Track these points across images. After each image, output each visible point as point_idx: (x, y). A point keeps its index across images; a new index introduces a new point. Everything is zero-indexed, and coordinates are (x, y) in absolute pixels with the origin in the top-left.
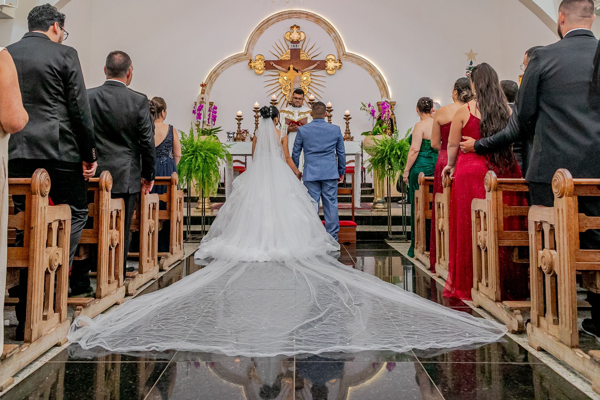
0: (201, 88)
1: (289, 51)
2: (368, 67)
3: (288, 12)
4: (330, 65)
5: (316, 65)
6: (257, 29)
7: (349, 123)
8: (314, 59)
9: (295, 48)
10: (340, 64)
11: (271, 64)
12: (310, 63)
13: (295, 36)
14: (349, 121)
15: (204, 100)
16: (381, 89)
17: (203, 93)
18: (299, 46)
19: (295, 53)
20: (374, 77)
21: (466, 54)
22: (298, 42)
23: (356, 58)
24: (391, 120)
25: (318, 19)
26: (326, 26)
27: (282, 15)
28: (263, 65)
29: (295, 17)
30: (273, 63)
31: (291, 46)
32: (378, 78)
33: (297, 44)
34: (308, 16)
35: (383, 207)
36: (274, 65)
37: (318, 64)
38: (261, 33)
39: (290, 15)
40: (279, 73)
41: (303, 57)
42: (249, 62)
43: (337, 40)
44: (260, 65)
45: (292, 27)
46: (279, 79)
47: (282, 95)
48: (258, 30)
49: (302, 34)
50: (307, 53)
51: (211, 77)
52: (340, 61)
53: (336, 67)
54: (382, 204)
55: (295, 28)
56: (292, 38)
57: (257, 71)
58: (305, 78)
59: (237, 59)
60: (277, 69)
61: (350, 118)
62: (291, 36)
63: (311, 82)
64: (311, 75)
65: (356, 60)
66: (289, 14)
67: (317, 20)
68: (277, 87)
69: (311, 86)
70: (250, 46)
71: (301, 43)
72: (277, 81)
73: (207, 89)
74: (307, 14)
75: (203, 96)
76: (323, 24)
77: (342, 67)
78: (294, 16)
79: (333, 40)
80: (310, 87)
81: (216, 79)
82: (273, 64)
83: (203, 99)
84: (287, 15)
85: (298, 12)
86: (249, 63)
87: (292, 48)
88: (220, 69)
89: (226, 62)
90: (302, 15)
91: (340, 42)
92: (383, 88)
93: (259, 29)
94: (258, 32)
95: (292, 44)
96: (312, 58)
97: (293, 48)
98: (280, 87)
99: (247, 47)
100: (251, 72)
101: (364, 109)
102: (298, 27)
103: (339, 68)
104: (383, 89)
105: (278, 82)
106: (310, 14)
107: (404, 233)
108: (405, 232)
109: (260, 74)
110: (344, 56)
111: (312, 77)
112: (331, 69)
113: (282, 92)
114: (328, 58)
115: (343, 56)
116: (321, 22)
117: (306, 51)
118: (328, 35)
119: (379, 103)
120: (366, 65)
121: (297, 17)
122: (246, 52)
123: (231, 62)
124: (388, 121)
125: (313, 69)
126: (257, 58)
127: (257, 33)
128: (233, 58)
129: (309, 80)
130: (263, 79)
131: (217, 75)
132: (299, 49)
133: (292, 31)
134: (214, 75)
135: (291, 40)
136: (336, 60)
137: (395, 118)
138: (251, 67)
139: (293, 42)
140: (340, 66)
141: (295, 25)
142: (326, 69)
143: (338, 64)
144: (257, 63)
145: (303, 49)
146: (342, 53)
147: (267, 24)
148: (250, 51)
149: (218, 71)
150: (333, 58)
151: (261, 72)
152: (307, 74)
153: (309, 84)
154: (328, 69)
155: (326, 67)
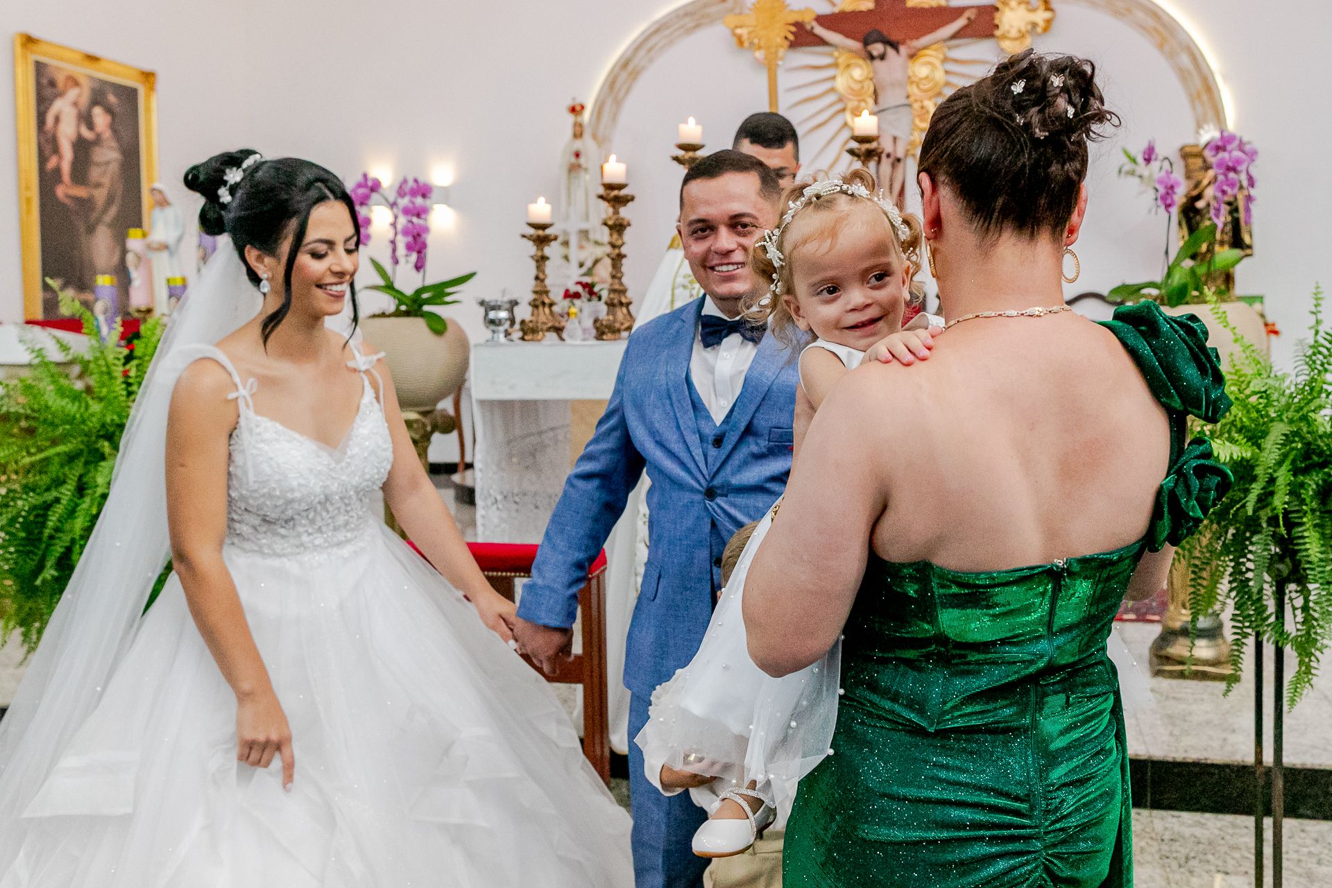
2: (1150, 22)
4: (1012, 19)
5: (960, 23)
8: (955, 2)
10: (1048, 15)
11: (810, 29)
12: (940, 16)
15: (582, 160)
16: (1194, 98)
20: (1171, 56)
30: (815, 24)
32: (1185, 60)
36: (819, 31)
37: (969, 19)
40: (837, 58)
46: (834, 77)
52: (1044, 7)
53: (1034, 25)
58: (923, 71)
59: (696, 17)
60: (827, 44)
63: (947, 83)
64: (946, 60)
68: (831, 105)
72: (827, 86)
75: (578, 145)
77: (1055, 25)
82: (814, 29)
83: (577, 155)
88: (642, 52)
89: (659, 28)
92: (1204, 90)
96: (947, 1)
98: (839, 106)
101: (1132, 173)
103: (1046, 30)
104: (1205, 97)
105: (833, 90)
111: (951, 67)
112: (1014, 33)
119: (1188, 150)
120: (1140, 15)
123: (676, 27)
125: (955, 36)
129: (940, 74)
131: (635, 75)
134: (624, 76)
136: (1032, 2)
138: (740, 41)
140: (1048, 22)
142: (996, 37)
143: (1040, 17)
149: (636, 60)
152: (933, 56)
153: (937, 90)
154: (1004, 37)
155: (997, 27)
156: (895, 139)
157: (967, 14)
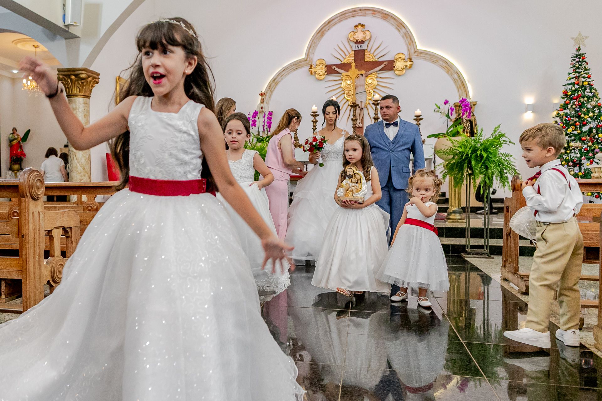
0: (260, 97)
1: (353, 52)
2: (444, 65)
3: (351, 10)
4: (399, 65)
5: (383, 66)
6: (318, 32)
7: (420, 124)
8: (381, 60)
9: (359, 49)
10: (411, 63)
11: (333, 68)
12: (376, 64)
13: (359, 36)
14: (420, 122)
15: (263, 110)
16: (458, 88)
17: (262, 102)
18: (364, 46)
19: (359, 55)
20: (451, 75)
21: (572, 38)
22: (362, 42)
23: (430, 55)
24: (471, 122)
25: (386, 14)
26: (395, 21)
27: (345, 14)
28: (324, 70)
29: (360, 14)
30: (335, 67)
31: (355, 47)
32: (456, 76)
33: (362, 45)
34: (374, 12)
35: (459, 217)
36: (336, 69)
37: (385, 65)
38: (322, 35)
39: (354, 13)
40: (342, 78)
41: (368, 58)
42: (309, 68)
43: (408, 37)
44: (321, 70)
45: (356, 26)
46: (341, 83)
47: (345, 101)
48: (319, 33)
49: (367, 33)
50: (373, 54)
51: (270, 86)
52: (410, 59)
53: (406, 66)
54: (458, 214)
55: (360, 27)
56: (356, 38)
57: (317, 76)
58: (370, 81)
59: (297, 65)
60: (339, 73)
61: (422, 119)
62: (355, 36)
63: (378, 85)
64: (377, 77)
65: (428, 56)
66: (353, 12)
67: (385, 16)
68: (340, 92)
69: (377, 89)
70: (310, 51)
71: (366, 43)
72: (339, 86)
73: (266, 98)
74: (373, 10)
75: (262, 105)
76: (392, 20)
77: (413, 66)
78: (358, 13)
79: (403, 37)
80: (376, 90)
81: (275, 87)
82: (334, 68)
83: (262, 108)
84: (351, 14)
85: (363, 8)
86: (309, 69)
87: (356, 49)
88: (279, 77)
89: (285, 69)
90: (368, 12)
91: (411, 39)
92: (462, 85)
93: (320, 31)
94: (319, 34)
95: (357, 45)
96: (378, 59)
97: (358, 49)
98: (343, 92)
99: (308, 52)
100: (312, 78)
101: (438, 111)
102: (363, 26)
103: (410, 68)
104: (462, 88)
105: (341, 87)
106: (377, 10)
107: (485, 247)
108: (487, 246)
109: (321, 80)
110: (416, 54)
111: (379, 80)
112: (400, 69)
113: (345, 98)
114: (397, 57)
115: (414, 54)
116: (389, 18)
117: (372, 52)
118: (396, 31)
119: (456, 104)
120: (441, 62)
121: (362, 14)
122: (306, 57)
123: (290, 69)
124: (466, 123)
125: (380, 70)
126: (318, 63)
127: (317, 36)
128: (292, 64)
129: (375, 82)
130: (324, 84)
131: (277, 84)
132: (364, 50)
133: (356, 30)
134: (273, 84)
135: (355, 41)
136: (406, 59)
137: (475, 120)
138: (311, 73)
139: (357, 42)
140: (411, 65)
141: (360, 24)
142: (394, 69)
143: (409, 63)
144: (318, 68)
145: (369, 50)
146: (413, 51)
147: (328, 25)
148: (311, 56)
149: (277, 79)
150: (403, 57)
151: (322, 77)
152: (373, 76)
153: (375, 87)
154: (396, 70)
155: (394, 67)
156: (361, 102)
157: (384, 63)
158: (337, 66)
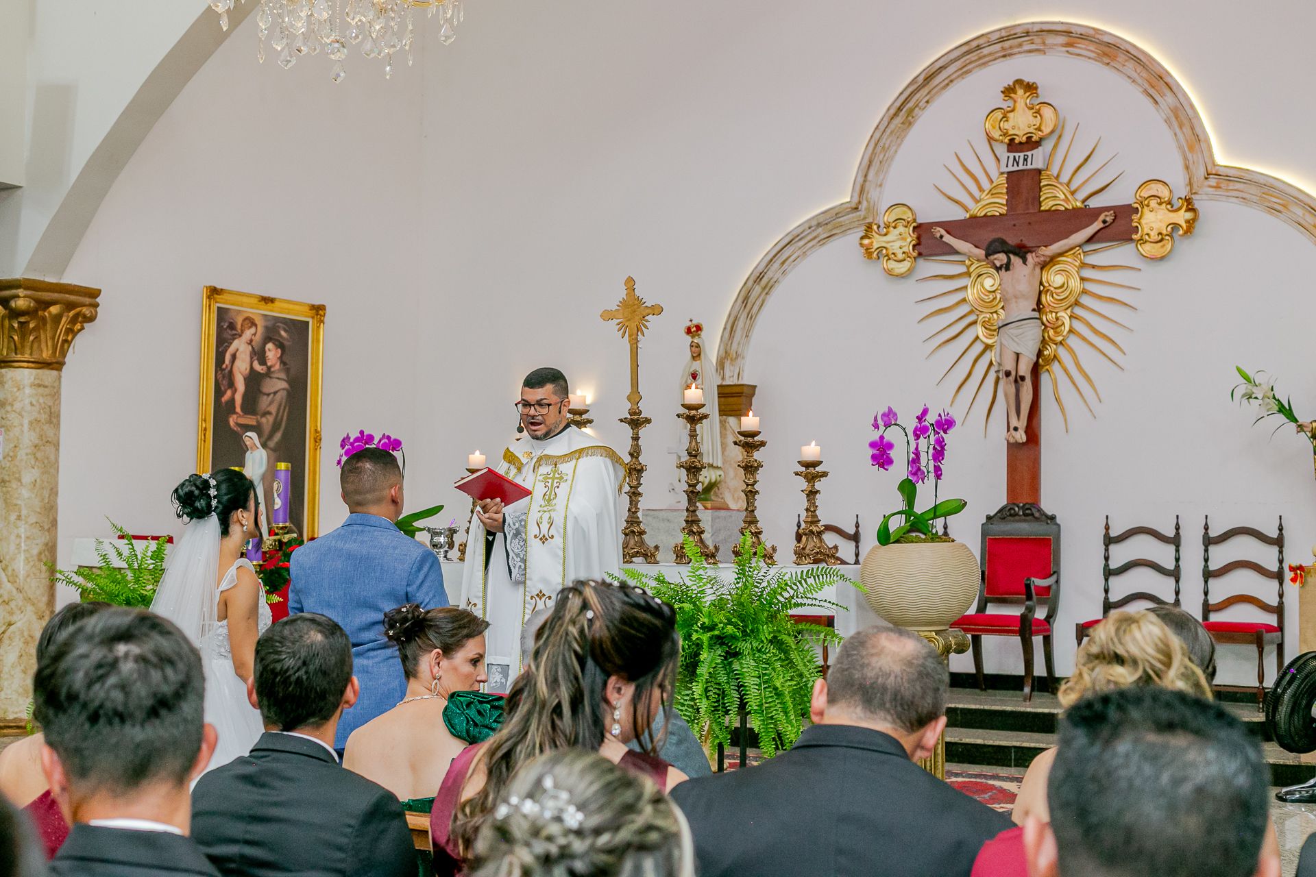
1: (1003, 179)
3: (997, 36)
4: (1153, 220)
5: (1097, 225)
6: (892, 111)
8: (1094, 203)
9: (1021, 167)
10: (1189, 215)
11: (938, 235)
12: (1080, 216)
13: (1021, 123)
18: (1037, 159)
19: (1023, 188)
22: (1031, 144)
23: (1259, 185)
25: (1108, 44)
26: (1139, 69)
27: (979, 47)
28: (910, 238)
29: (1027, 47)
30: (943, 232)
31: (1010, 161)
33: (1029, 153)
34: (1073, 38)
36: (948, 239)
37: (1104, 222)
38: (908, 124)
39: (1007, 44)
40: (967, 268)
41: (1054, 198)
42: (863, 234)
43: (1184, 120)
44: (900, 241)
45: (1008, 91)
46: (966, 287)
47: (978, 347)
48: (896, 115)
49: (1046, 112)
50: (1068, 184)
51: (746, 299)
52: (1190, 201)
53: (1175, 226)
55: (1020, 92)
56: (1011, 132)
57: (892, 265)
58: (1058, 280)
60: (956, 252)
62: (1004, 125)
63: (1084, 292)
64: (1084, 265)
65: (1254, 190)
66: (1002, 40)
67: (1106, 50)
68: (962, 318)
69: (1083, 307)
70: (870, 177)
71: (1044, 148)
72: (959, 296)
74: (1068, 33)
76: (1131, 65)
77: (1197, 226)
78: (1020, 45)
79: (1167, 121)
80: (1078, 311)
81: (763, 301)
82: (941, 237)
84: (998, 47)
85: (1036, 28)
86: (862, 238)
87: (1011, 169)
88: (776, 265)
89: (792, 240)
90: (1051, 40)
91: (1192, 128)
93: (900, 109)
94: (898, 120)
95: (1011, 155)
96: (1084, 201)
97: (1016, 168)
98: (972, 318)
99: (860, 179)
100: (870, 270)
102: (1031, 88)
103: (1186, 233)
105: (964, 301)
106: (1080, 31)
109: (901, 276)
110: (1212, 181)
111: (1087, 273)
112: (1153, 236)
113: (977, 338)
114: (1145, 193)
115: (1207, 183)
116: (1122, 57)
117: (1065, 178)
118: (1147, 102)
120: (1298, 210)
121: (1033, 47)
122: (856, 200)
123: (809, 238)
125: (1090, 240)
126: (889, 218)
127: (892, 126)
128: (814, 223)
129: (1075, 284)
130: (912, 292)
131: (768, 289)
132: (1037, 173)
133: (1009, 103)
134: (758, 289)
135: (1007, 140)
136: (1176, 200)
138: (868, 252)
139: (1013, 146)
140: (1191, 224)
141: (1019, 82)
142: (1135, 236)
143: (1182, 217)
144: (894, 234)
145: (1053, 171)
146: (1201, 172)
147: (926, 89)
148: (873, 194)
149: (770, 274)
150: (1165, 192)
151: (904, 266)
152: (1068, 262)
153: (1072, 300)
154: (1142, 241)
155: (1136, 230)
156: (1017, 355)
157: (1102, 217)
158: (950, 227)
